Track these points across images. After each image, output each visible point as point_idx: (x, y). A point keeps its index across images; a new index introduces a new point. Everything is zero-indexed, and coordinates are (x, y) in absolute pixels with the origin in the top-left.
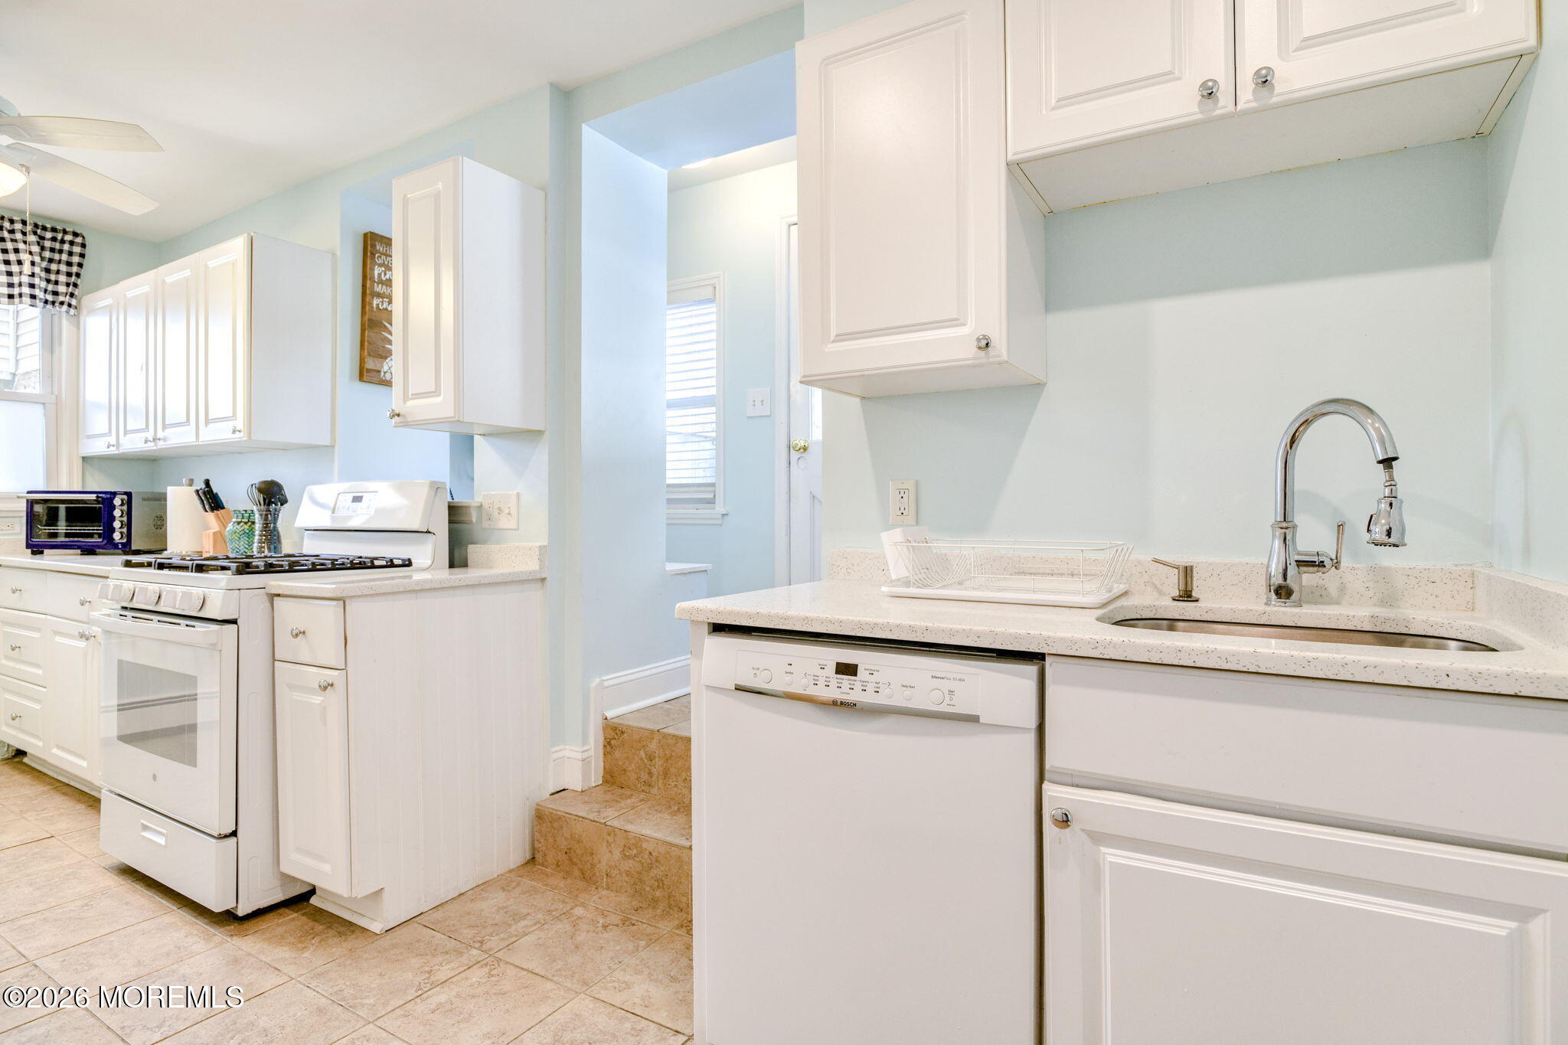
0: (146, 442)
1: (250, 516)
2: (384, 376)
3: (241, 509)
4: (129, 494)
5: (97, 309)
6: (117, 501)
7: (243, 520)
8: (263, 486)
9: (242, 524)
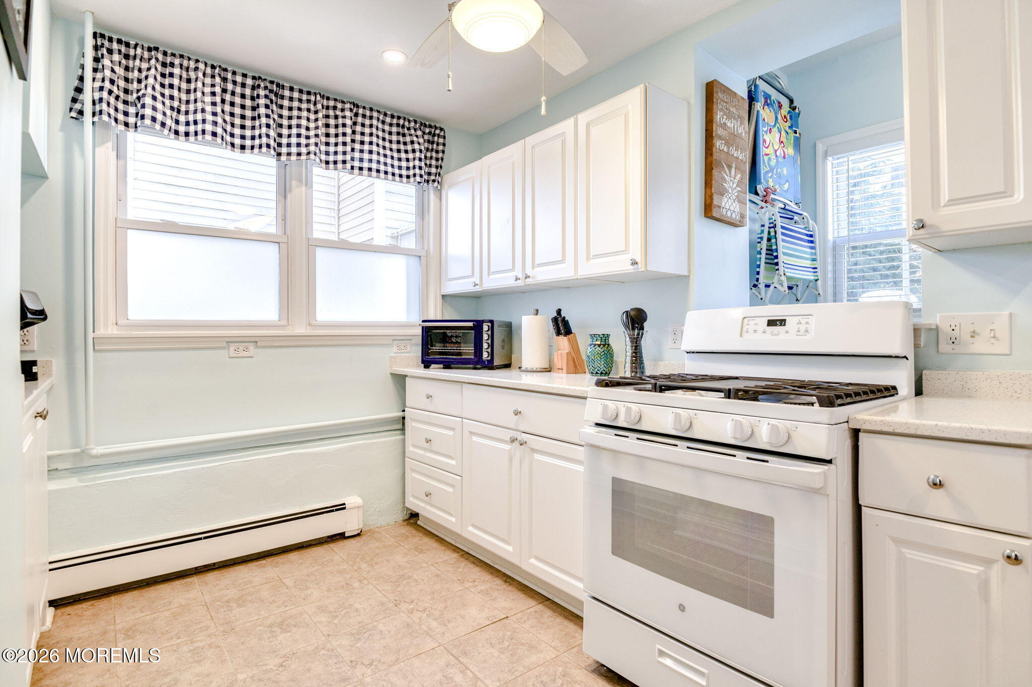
0: (517, 279)
1: (605, 340)
2: (726, 214)
3: (600, 333)
4: (492, 322)
5: (460, 182)
6: (485, 328)
7: (602, 343)
8: (632, 313)
9: (602, 346)
